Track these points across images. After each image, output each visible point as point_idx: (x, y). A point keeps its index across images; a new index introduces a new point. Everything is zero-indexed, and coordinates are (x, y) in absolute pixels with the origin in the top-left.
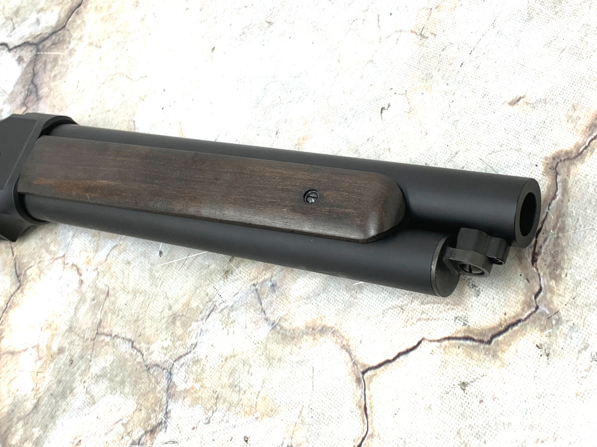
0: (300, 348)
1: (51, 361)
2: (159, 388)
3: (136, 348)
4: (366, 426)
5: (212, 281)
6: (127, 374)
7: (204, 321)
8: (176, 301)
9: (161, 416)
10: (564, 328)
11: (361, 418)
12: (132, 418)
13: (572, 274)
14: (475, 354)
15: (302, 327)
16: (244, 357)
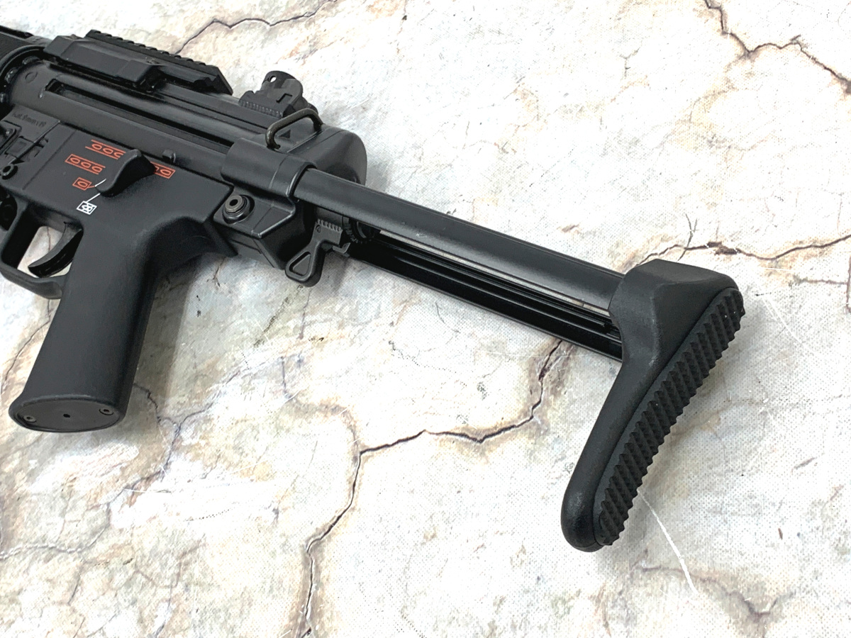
0: (310, 423)
2: (165, 440)
3: (151, 399)
4: (350, 500)
5: (242, 348)
7: (224, 384)
8: (203, 361)
9: (161, 466)
10: (550, 439)
11: (348, 492)
12: (131, 464)
13: (570, 393)
14: (466, 450)
15: (317, 404)
16: (255, 423)
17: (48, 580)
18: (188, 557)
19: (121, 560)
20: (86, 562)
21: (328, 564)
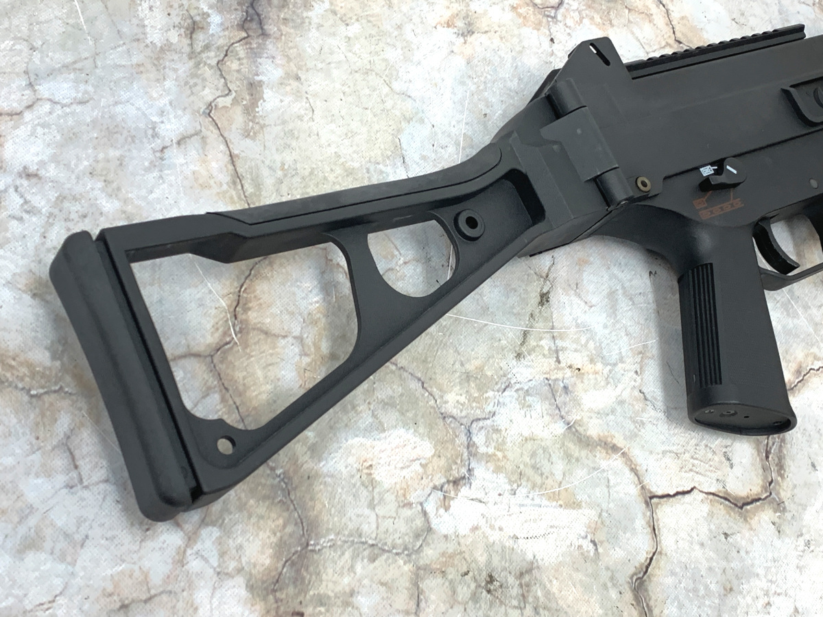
0: (595, 456)
1: (321, 363)
2: (458, 441)
3: (427, 391)
4: (656, 543)
5: (504, 357)
6: (421, 414)
7: (500, 393)
8: (468, 360)
9: (464, 471)
11: (650, 536)
12: (431, 462)
13: (791, 478)
15: (596, 438)
16: (543, 444)
17: (382, 584)
18: (527, 578)
19: (457, 571)
20: (419, 568)
21: (656, 603)
